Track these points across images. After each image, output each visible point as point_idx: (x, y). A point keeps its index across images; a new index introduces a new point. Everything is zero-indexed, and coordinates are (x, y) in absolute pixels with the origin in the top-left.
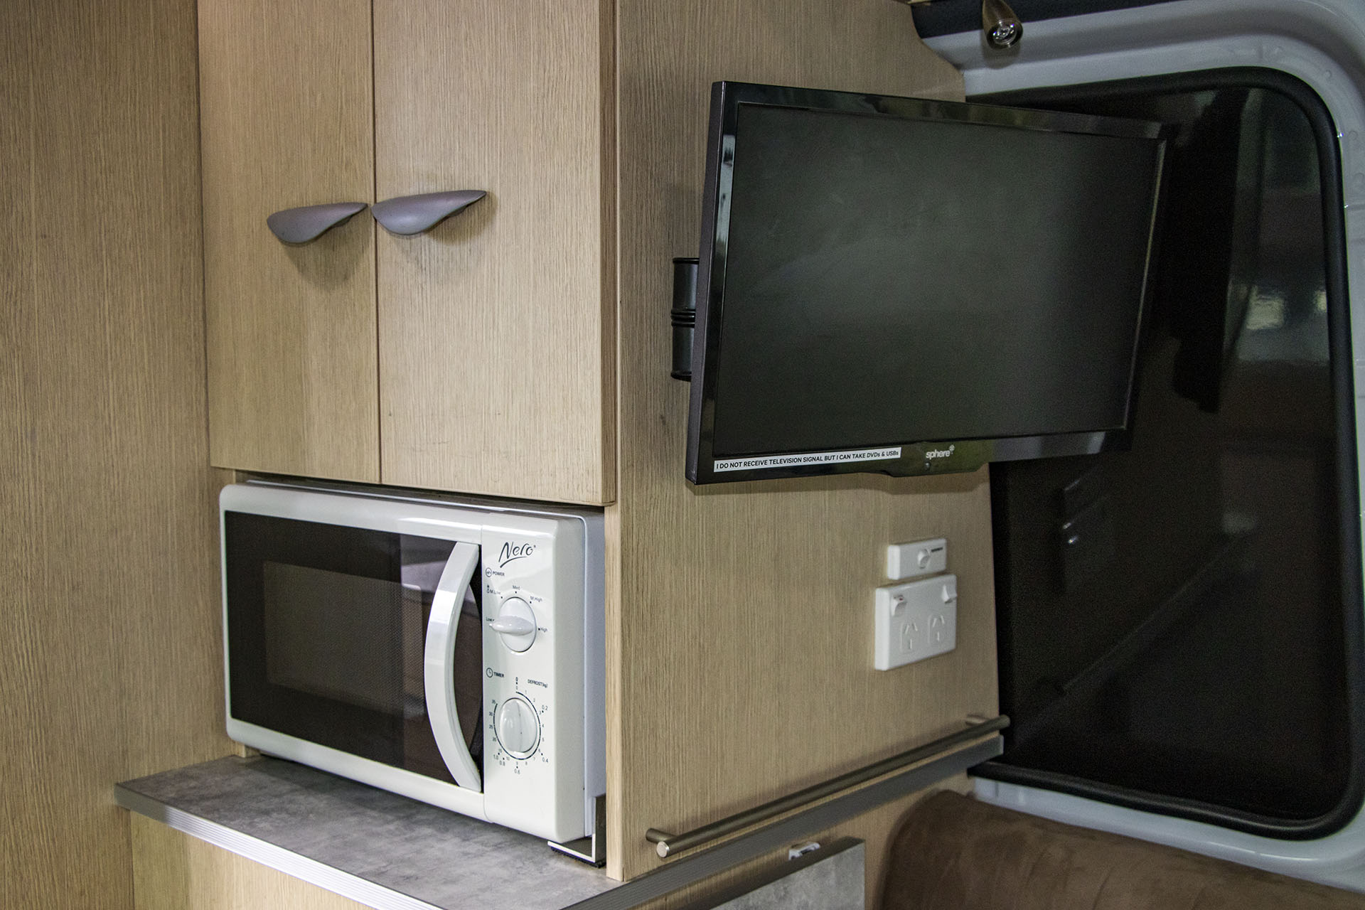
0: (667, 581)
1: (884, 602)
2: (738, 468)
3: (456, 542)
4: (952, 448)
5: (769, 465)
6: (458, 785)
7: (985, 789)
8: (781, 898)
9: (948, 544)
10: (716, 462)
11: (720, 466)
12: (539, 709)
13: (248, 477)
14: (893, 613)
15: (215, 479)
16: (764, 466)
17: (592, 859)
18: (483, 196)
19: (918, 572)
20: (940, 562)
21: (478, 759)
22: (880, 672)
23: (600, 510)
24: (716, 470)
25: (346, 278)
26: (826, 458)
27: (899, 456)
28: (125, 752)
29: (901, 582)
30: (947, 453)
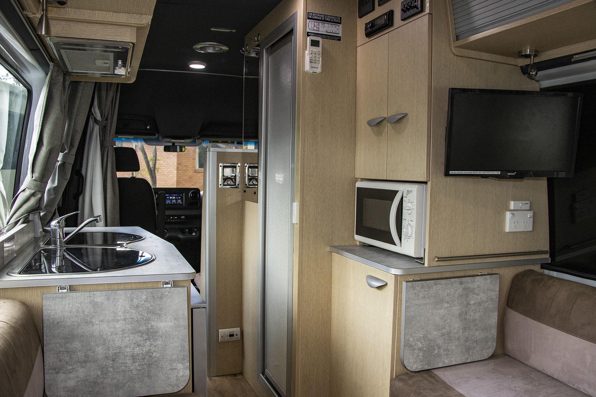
0: (443, 200)
1: (508, 215)
2: (456, 173)
3: (398, 191)
4: (515, 173)
5: (464, 173)
6: (396, 245)
7: (546, 272)
8: (472, 282)
9: (530, 203)
10: (450, 172)
11: (451, 172)
12: (412, 227)
13: (363, 180)
14: (510, 218)
15: (356, 180)
16: (462, 173)
17: (423, 263)
18: (407, 114)
19: (520, 209)
20: (528, 207)
21: (400, 239)
22: (507, 232)
23: (426, 183)
24: (450, 173)
25: (382, 134)
26: (479, 173)
27: (500, 174)
28: (332, 239)
29: (514, 210)
30: (514, 174)
